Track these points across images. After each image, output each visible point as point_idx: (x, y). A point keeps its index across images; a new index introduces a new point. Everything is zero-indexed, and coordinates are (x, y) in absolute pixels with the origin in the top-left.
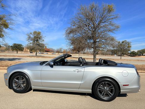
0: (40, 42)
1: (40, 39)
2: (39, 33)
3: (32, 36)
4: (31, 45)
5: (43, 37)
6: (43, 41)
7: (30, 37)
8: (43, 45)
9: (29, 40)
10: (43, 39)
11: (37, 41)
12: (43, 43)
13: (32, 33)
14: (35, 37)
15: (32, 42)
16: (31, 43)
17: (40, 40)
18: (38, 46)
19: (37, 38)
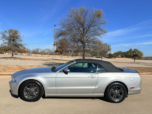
0: (18, 42)
1: (16, 38)
2: (16, 32)
3: (7, 35)
4: (6, 45)
5: (21, 36)
6: (21, 40)
7: (4, 36)
8: (21, 45)
9: (4, 39)
10: (21, 38)
11: (14, 40)
12: (22, 43)
13: (8, 32)
14: (11, 36)
15: (6, 41)
16: (6, 43)
17: (17, 40)
18: (15, 46)
19: (14, 37)
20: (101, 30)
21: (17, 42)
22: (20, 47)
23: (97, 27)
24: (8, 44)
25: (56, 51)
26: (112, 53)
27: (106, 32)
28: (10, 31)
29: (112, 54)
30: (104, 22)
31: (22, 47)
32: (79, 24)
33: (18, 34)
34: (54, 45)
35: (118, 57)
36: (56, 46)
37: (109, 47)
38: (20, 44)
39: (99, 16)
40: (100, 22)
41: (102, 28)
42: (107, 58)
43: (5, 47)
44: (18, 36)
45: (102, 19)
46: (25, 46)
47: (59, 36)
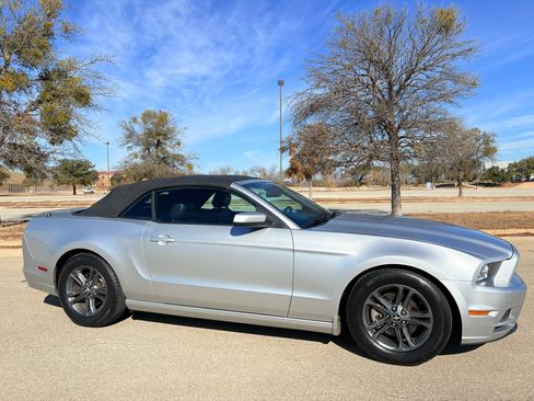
0: (170, 149)
1: (166, 138)
2: (163, 119)
3: (139, 129)
4: (138, 161)
5: (178, 129)
6: (179, 144)
7: (131, 135)
8: (178, 158)
9: (130, 145)
10: (179, 137)
11: (159, 144)
12: (181, 153)
13: (139, 120)
14: (149, 133)
15: (138, 149)
16: (136, 157)
17: (168, 142)
18: (163, 164)
19: (159, 135)
20: (456, 79)
21: (168, 149)
22: (177, 164)
23: (440, 69)
24: (143, 157)
25: (292, 171)
26: (501, 167)
27: (474, 84)
28: (147, 116)
29: (503, 171)
30: (467, 47)
31: (182, 165)
32: (372, 68)
33: (171, 126)
34: (282, 150)
35: (528, 181)
36: (290, 154)
37: (486, 142)
38: (178, 155)
39: (445, 28)
40: (450, 51)
41: (458, 72)
42: (480, 184)
43: (135, 167)
44: (171, 131)
45: (458, 39)
46: (193, 162)
47: (306, 115)
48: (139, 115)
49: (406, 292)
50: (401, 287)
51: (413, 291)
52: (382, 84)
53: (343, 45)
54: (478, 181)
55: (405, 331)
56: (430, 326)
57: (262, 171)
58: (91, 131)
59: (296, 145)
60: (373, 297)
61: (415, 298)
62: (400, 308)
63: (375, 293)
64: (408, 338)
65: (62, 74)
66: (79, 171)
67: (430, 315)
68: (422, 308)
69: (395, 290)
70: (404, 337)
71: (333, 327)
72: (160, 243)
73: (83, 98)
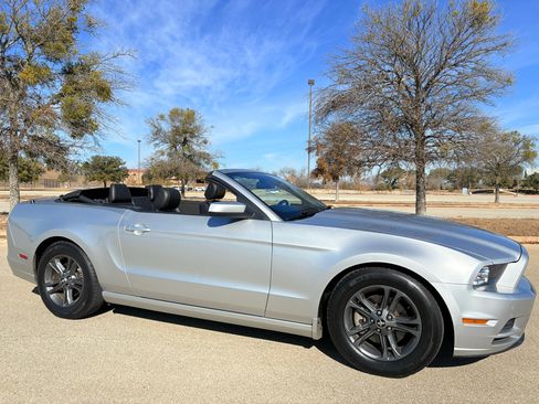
0: (196, 147)
1: (193, 136)
2: (190, 116)
3: (166, 127)
4: (165, 158)
5: (205, 127)
6: (205, 142)
7: (158, 132)
8: (207, 157)
9: (157, 142)
10: (205, 135)
11: (185, 142)
12: (207, 152)
13: (167, 117)
14: (176, 131)
15: (165, 147)
16: (163, 154)
17: (194, 140)
18: (188, 161)
19: (186, 132)
20: (489, 75)
21: (194, 147)
22: (202, 162)
23: (473, 65)
24: (170, 155)
25: (319, 172)
27: (509, 81)
28: (175, 113)
30: (501, 42)
31: (208, 163)
32: (397, 63)
33: (197, 123)
34: (310, 150)
36: (317, 154)
37: (526, 146)
38: (204, 153)
39: (478, 20)
40: (483, 46)
41: (491, 68)
42: (520, 191)
43: (161, 164)
44: (197, 128)
45: (492, 33)
46: (218, 160)
47: (327, 112)
48: (166, 113)
49: (393, 294)
50: (387, 289)
51: (400, 294)
52: (408, 81)
53: (369, 40)
54: (519, 187)
55: (390, 338)
56: (418, 334)
57: (292, 173)
58: (111, 125)
59: (324, 146)
60: (356, 300)
61: (402, 301)
62: (386, 312)
63: (359, 295)
64: (393, 346)
65: (85, 68)
66: (110, 168)
67: (418, 321)
68: (411, 314)
69: (381, 292)
70: (389, 345)
71: (313, 329)
72: (136, 232)
73: (104, 92)
